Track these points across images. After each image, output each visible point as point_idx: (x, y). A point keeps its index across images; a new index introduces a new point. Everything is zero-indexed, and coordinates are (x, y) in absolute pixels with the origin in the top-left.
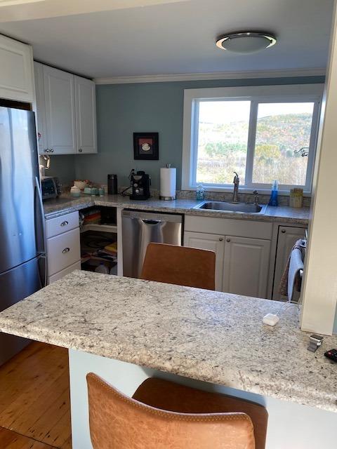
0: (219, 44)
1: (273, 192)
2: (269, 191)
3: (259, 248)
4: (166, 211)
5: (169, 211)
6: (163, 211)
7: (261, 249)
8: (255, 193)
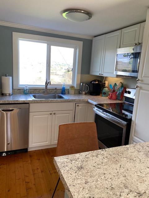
0: (64, 14)
1: (63, 88)
2: (61, 87)
3: (68, 114)
4: (18, 102)
5: (20, 102)
6: (16, 102)
7: (69, 115)
8: (56, 89)
